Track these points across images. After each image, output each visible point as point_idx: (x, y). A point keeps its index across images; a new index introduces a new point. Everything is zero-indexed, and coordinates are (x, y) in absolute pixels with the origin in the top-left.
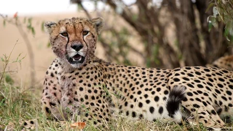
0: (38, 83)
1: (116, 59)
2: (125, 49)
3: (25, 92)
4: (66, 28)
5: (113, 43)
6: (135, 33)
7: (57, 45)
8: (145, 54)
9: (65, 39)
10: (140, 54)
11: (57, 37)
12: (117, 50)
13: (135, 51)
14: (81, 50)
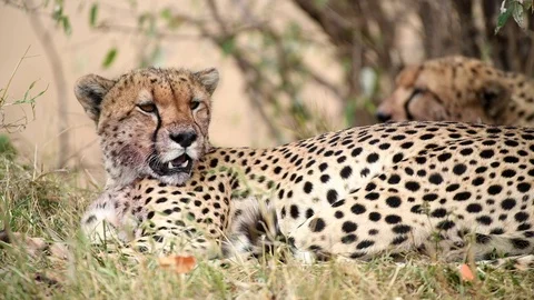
0: (76, 155)
1: (272, 100)
2: (295, 78)
3: (44, 179)
4: (153, 92)
5: (265, 62)
6: (321, 37)
7: (127, 133)
8: (344, 90)
9: (149, 119)
10: (334, 89)
11: (129, 113)
12: (274, 78)
13: (319, 81)
14: (194, 145)
